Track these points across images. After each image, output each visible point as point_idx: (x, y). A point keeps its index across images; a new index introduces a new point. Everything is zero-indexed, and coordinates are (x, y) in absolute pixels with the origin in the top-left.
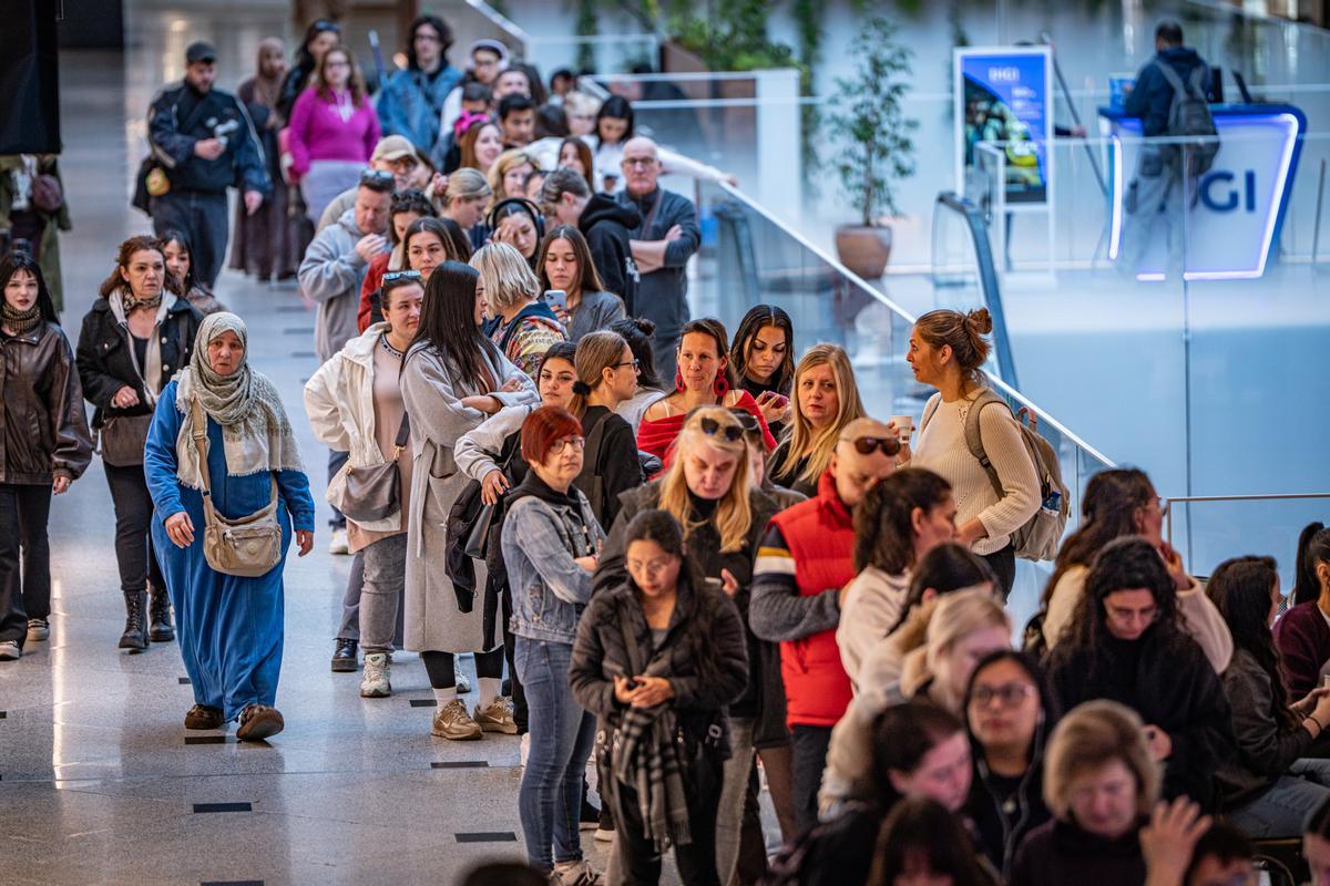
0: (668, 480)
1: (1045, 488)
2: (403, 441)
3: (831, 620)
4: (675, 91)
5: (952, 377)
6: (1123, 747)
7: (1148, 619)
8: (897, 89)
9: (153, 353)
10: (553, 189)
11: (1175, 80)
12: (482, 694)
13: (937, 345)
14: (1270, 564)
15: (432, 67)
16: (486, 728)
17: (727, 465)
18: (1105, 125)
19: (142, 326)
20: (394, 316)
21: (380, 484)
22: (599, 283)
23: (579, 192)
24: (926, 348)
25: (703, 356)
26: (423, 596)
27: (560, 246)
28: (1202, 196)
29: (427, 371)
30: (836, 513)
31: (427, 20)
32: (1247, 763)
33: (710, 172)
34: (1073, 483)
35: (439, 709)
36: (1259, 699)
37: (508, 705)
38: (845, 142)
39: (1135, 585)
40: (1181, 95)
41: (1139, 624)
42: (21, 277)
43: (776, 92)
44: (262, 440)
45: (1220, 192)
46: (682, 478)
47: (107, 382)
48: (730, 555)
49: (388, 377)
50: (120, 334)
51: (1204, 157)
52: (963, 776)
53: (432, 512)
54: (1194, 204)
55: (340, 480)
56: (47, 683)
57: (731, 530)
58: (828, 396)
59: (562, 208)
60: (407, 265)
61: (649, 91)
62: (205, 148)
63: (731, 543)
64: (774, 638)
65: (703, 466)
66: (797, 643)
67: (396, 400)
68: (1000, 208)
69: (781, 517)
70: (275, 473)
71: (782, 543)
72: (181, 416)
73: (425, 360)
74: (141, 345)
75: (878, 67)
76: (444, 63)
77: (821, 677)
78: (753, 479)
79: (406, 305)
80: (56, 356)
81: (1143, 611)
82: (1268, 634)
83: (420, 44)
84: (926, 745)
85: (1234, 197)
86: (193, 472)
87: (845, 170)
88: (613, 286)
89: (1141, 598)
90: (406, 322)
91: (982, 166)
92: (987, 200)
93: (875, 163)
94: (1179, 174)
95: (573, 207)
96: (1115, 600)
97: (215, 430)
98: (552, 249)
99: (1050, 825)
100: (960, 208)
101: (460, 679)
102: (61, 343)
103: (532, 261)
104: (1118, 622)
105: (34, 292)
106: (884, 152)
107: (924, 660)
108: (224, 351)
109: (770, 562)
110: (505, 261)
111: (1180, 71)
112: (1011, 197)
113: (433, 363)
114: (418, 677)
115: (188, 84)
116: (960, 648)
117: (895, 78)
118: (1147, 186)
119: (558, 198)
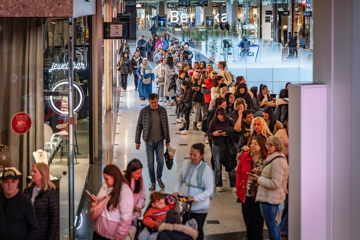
0: (193, 77)
1: (232, 80)
2: (164, 75)
3: (210, 92)
4: (193, 43)
5: (222, 68)
6: (242, 103)
7: (244, 92)
8: (216, 43)
9: (138, 63)
10: (180, 50)
11: (245, 42)
12: (172, 101)
13: (221, 64)
14: (257, 87)
15: (168, 40)
16: (172, 105)
17: (199, 76)
18: (238, 47)
19: (137, 60)
20: (164, 62)
21: (162, 79)
22: (185, 59)
23: (183, 50)
24: (220, 65)
25: (196, 66)
26: (166, 91)
27: (181, 55)
28: (248, 54)
29: (167, 67)
30: (210, 80)
31: (167, 35)
32: (254, 108)
33: (197, 50)
34: (235, 79)
35: (167, 103)
36: (256, 102)
37: (175, 102)
38: (210, 48)
39: (243, 88)
40: (245, 44)
41: (243, 92)
42: (126, 54)
43: (203, 43)
44: (149, 70)
45: (250, 54)
46: (194, 77)
47: (134, 66)
48: (199, 85)
49: (163, 68)
50: (135, 61)
51: (248, 50)
52: (226, 106)
53: (167, 82)
54: (247, 55)
55: (158, 79)
56: (127, 99)
57: (199, 83)
58: (210, 69)
59: (181, 52)
60: (165, 56)
61: (190, 43)
62: (143, 46)
63: (199, 84)
64: (204, 93)
65: (196, 76)
66: (206, 94)
67: (164, 70)
68: (227, 55)
69: (204, 81)
70: (151, 74)
71: (204, 83)
72: (141, 68)
73: (167, 66)
74: (137, 62)
75: (214, 41)
76: (169, 39)
77: (208, 98)
78: (201, 77)
79: (165, 61)
80: (129, 62)
81: (244, 91)
82: (256, 95)
83: (166, 37)
84: (222, 103)
85: (251, 55)
86: (142, 74)
87: (210, 51)
88: (186, 59)
89: (243, 89)
90: (165, 62)
91: (225, 50)
92: (225, 54)
93: (214, 50)
94: (245, 52)
95: (182, 52)
96: (241, 89)
97: (144, 69)
98: (180, 55)
99: (234, 111)
100: (223, 55)
101: (170, 100)
102: (129, 60)
103: (178, 56)
104: (241, 92)
105: (127, 55)
106: (214, 49)
107: (220, 94)
108: (145, 61)
109: (203, 85)
110: (176, 56)
111: (245, 41)
112: (228, 54)
113: (168, 66)
114: (166, 100)
115: (142, 39)
116: (224, 93)
117: (216, 42)
118: (242, 53)
119: (181, 51)
